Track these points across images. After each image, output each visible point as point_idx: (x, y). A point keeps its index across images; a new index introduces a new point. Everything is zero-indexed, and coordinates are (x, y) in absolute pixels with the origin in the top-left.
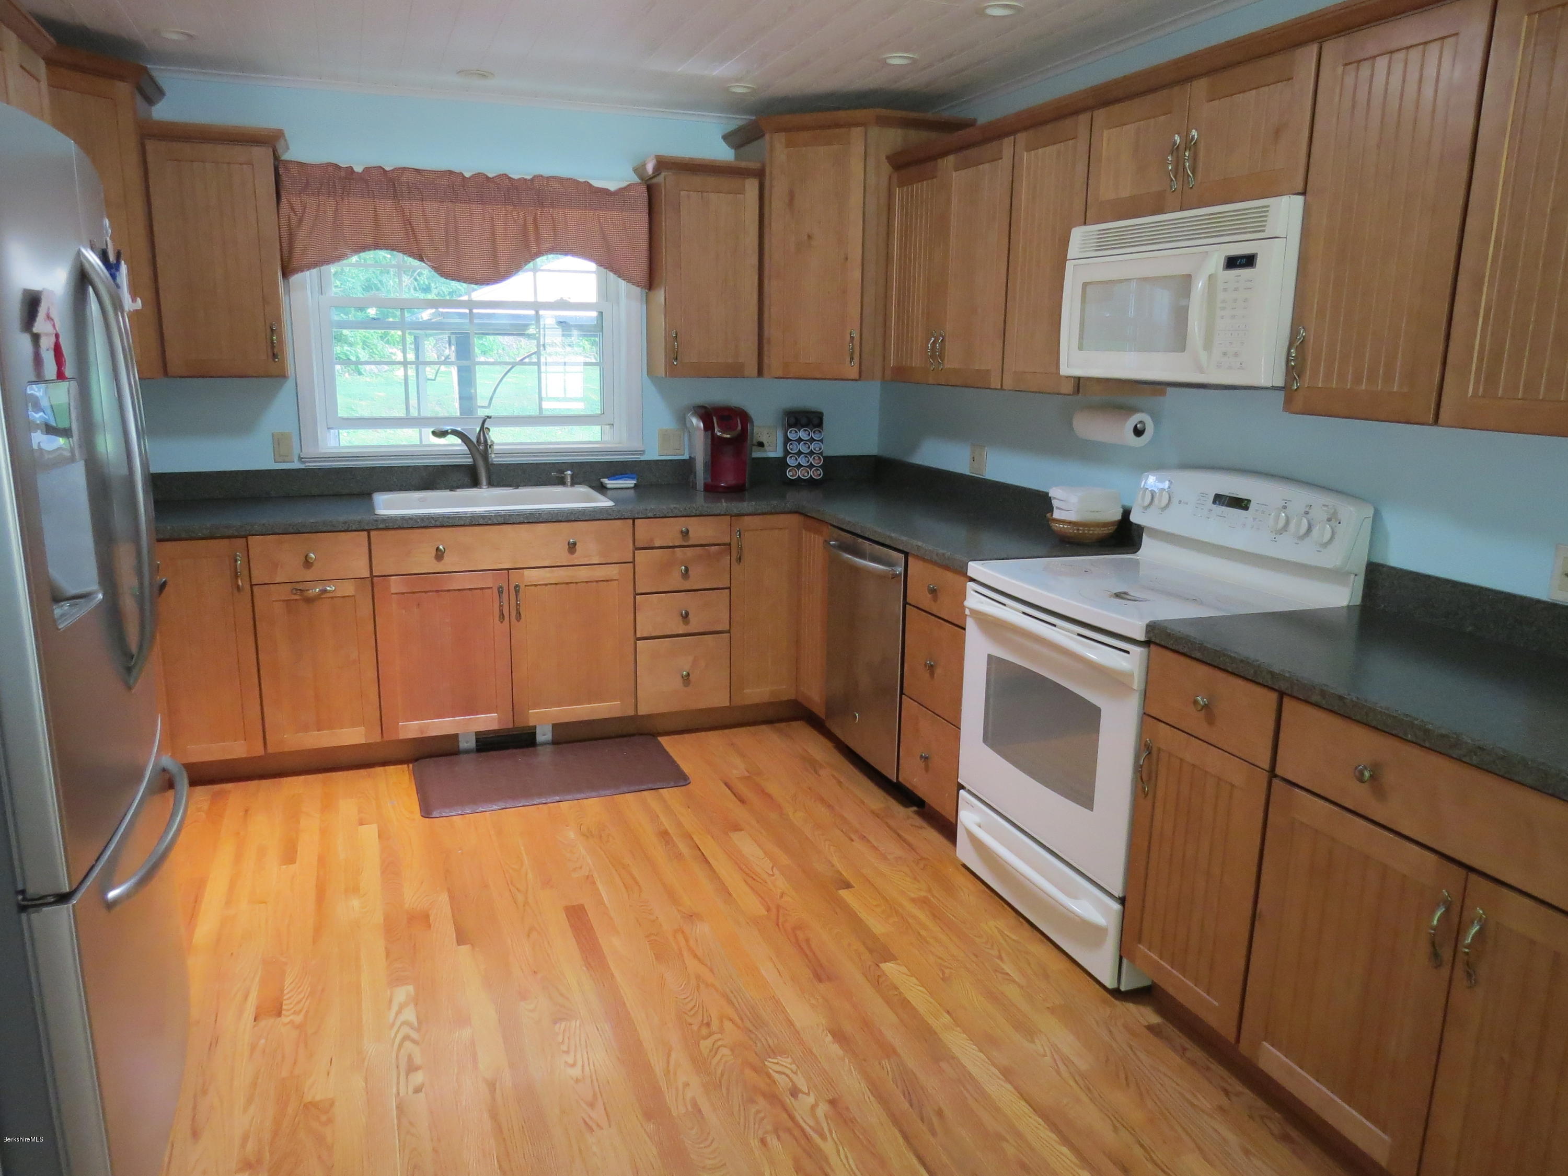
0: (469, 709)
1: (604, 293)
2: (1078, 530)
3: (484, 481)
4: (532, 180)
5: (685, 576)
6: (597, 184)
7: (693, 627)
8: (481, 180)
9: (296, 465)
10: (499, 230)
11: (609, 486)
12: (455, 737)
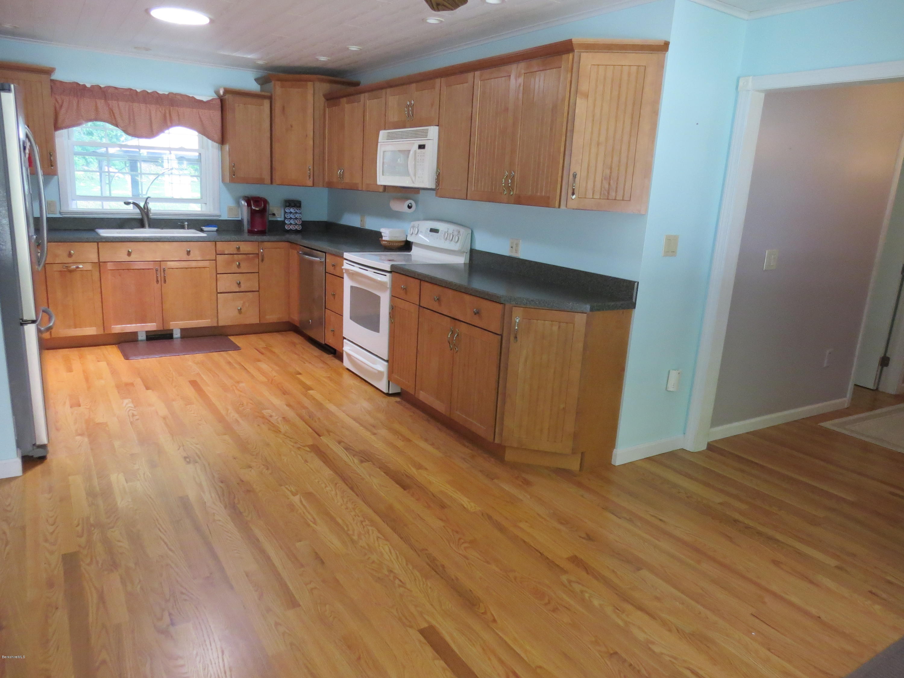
0: (143, 320)
1: (201, 145)
2: (389, 244)
3: (147, 226)
4: (168, 95)
5: (239, 266)
6: (198, 98)
7: (243, 288)
8: (145, 93)
9: (58, 215)
10: (153, 114)
11: (205, 230)
12: (135, 334)
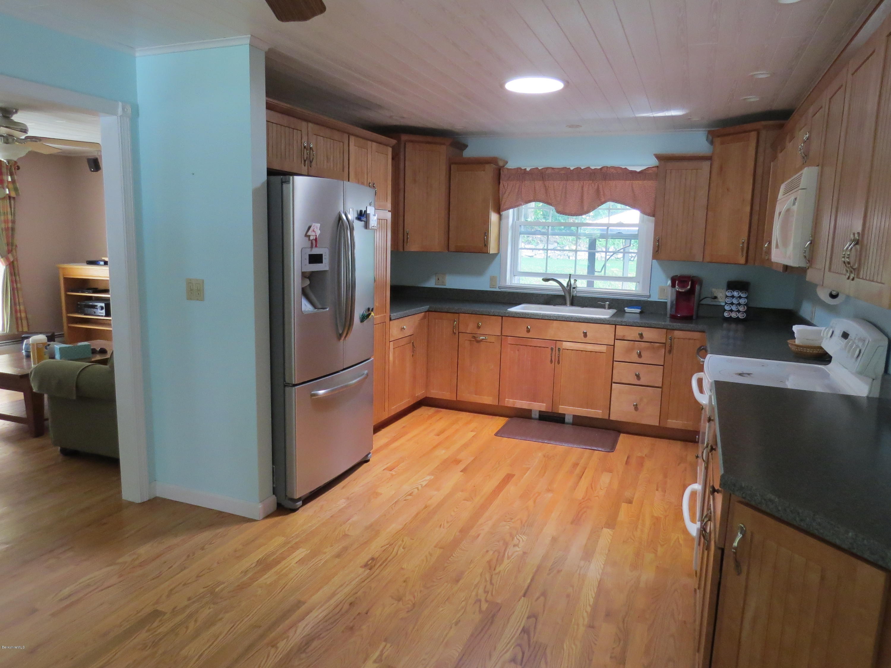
0: (534, 399)
1: (642, 220)
2: (807, 350)
3: (568, 302)
4: (601, 169)
5: (640, 355)
6: (631, 168)
7: (643, 381)
8: (578, 170)
9: (497, 290)
11: (626, 311)
12: (530, 411)
